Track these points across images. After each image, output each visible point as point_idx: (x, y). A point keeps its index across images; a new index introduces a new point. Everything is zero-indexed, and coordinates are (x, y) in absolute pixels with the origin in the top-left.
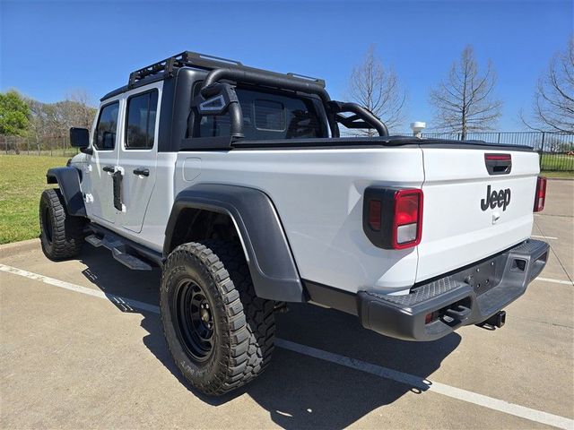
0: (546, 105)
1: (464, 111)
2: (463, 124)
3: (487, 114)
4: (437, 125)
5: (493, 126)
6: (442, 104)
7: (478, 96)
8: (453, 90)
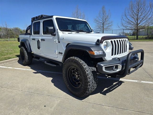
0: (124, 22)
1: (103, 24)
2: (103, 28)
3: (109, 25)
4: (96, 28)
5: (111, 28)
6: (97, 22)
7: (107, 20)
8: (100, 18)
